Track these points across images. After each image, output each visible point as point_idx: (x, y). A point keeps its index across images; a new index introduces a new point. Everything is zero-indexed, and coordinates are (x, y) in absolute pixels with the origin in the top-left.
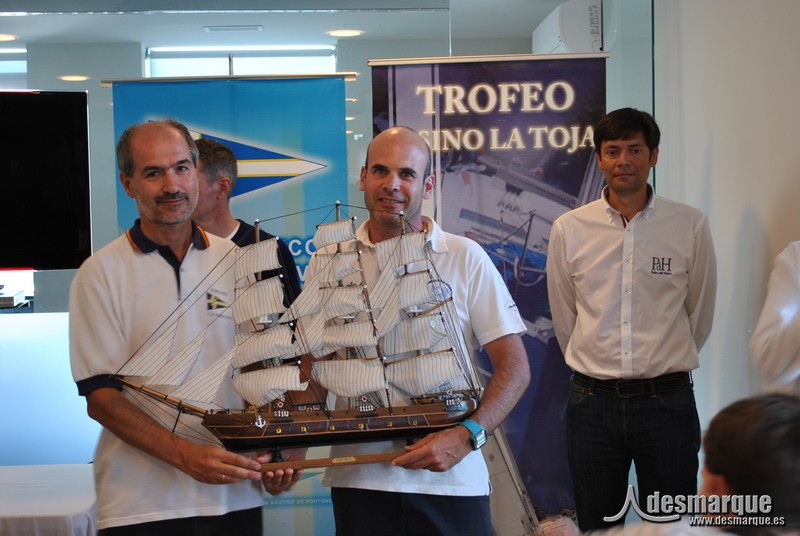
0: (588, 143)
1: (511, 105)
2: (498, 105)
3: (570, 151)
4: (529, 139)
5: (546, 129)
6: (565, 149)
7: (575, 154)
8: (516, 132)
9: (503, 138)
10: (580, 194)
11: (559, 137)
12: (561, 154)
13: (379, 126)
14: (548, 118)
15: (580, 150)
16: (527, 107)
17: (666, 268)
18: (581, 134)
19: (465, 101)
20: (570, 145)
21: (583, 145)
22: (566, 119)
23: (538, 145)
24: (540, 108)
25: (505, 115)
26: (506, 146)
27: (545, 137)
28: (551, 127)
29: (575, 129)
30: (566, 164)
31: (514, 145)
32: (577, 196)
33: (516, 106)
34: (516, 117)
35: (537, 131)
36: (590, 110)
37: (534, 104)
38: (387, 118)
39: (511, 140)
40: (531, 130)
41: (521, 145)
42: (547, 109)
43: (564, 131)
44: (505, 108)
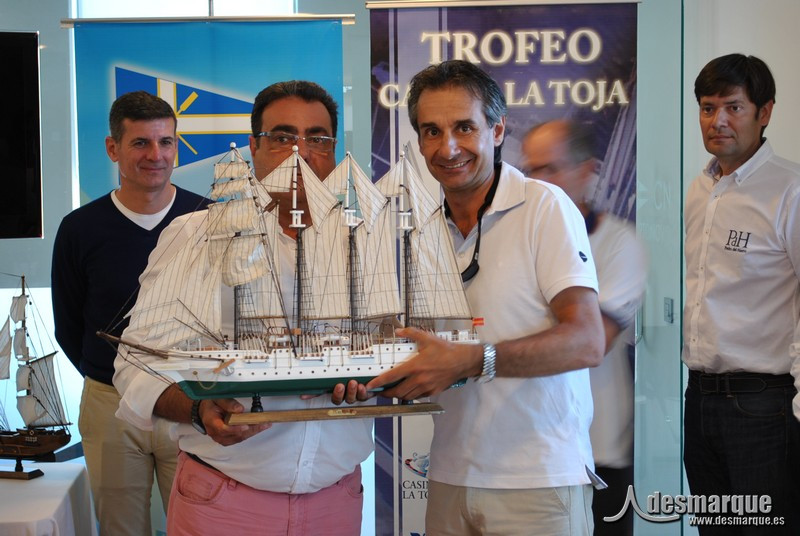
0: (616, 99)
1: (529, 55)
2: (514, 55)
3: (595, 108)
4: (549, 95)
5: (568, 83)
6: (589, 107)
7: (601, 112)
8: (534, 86)
9: (520, 92)
10: (606, 157)
11: (583, 92)
12: (584, 113)
13: (378, 78)
14: (571, 70)
15: (606, 108)
16: (547, 58)
17: (742, 243)
18: (608, 89)
19: (477, 51)
20: (595, 102)
21: (610, 102)
22: (592, 72)
23: (560, 101)
24: (562, 59)
25: (522, 67)
26: (523, 102)
27: (567, 92)
28: (574, 80)
29: (602, 84)
30: (591, 122)
31: (532, 100)
32: (602, 159)
33: (535, 56)
34: (535, 69)
35: (559, 86)
36: (619, 62)
37: (555, 54)
38: (387, 68)
39: (529, 95)
40: (551, 84)
41: (539, 101)
42: (570, 61)
43: (589, 85)
44: (522, 59)
